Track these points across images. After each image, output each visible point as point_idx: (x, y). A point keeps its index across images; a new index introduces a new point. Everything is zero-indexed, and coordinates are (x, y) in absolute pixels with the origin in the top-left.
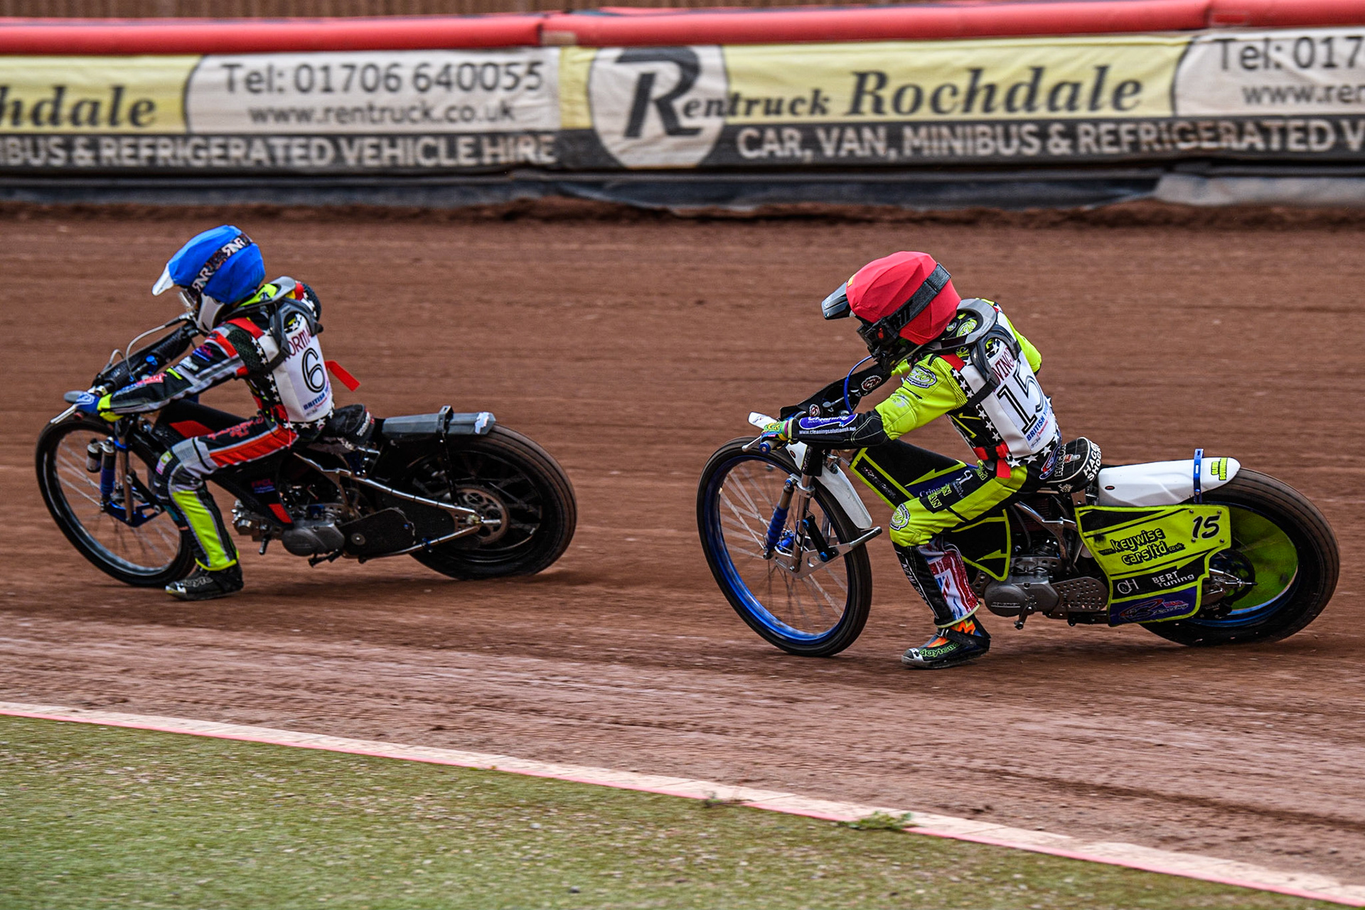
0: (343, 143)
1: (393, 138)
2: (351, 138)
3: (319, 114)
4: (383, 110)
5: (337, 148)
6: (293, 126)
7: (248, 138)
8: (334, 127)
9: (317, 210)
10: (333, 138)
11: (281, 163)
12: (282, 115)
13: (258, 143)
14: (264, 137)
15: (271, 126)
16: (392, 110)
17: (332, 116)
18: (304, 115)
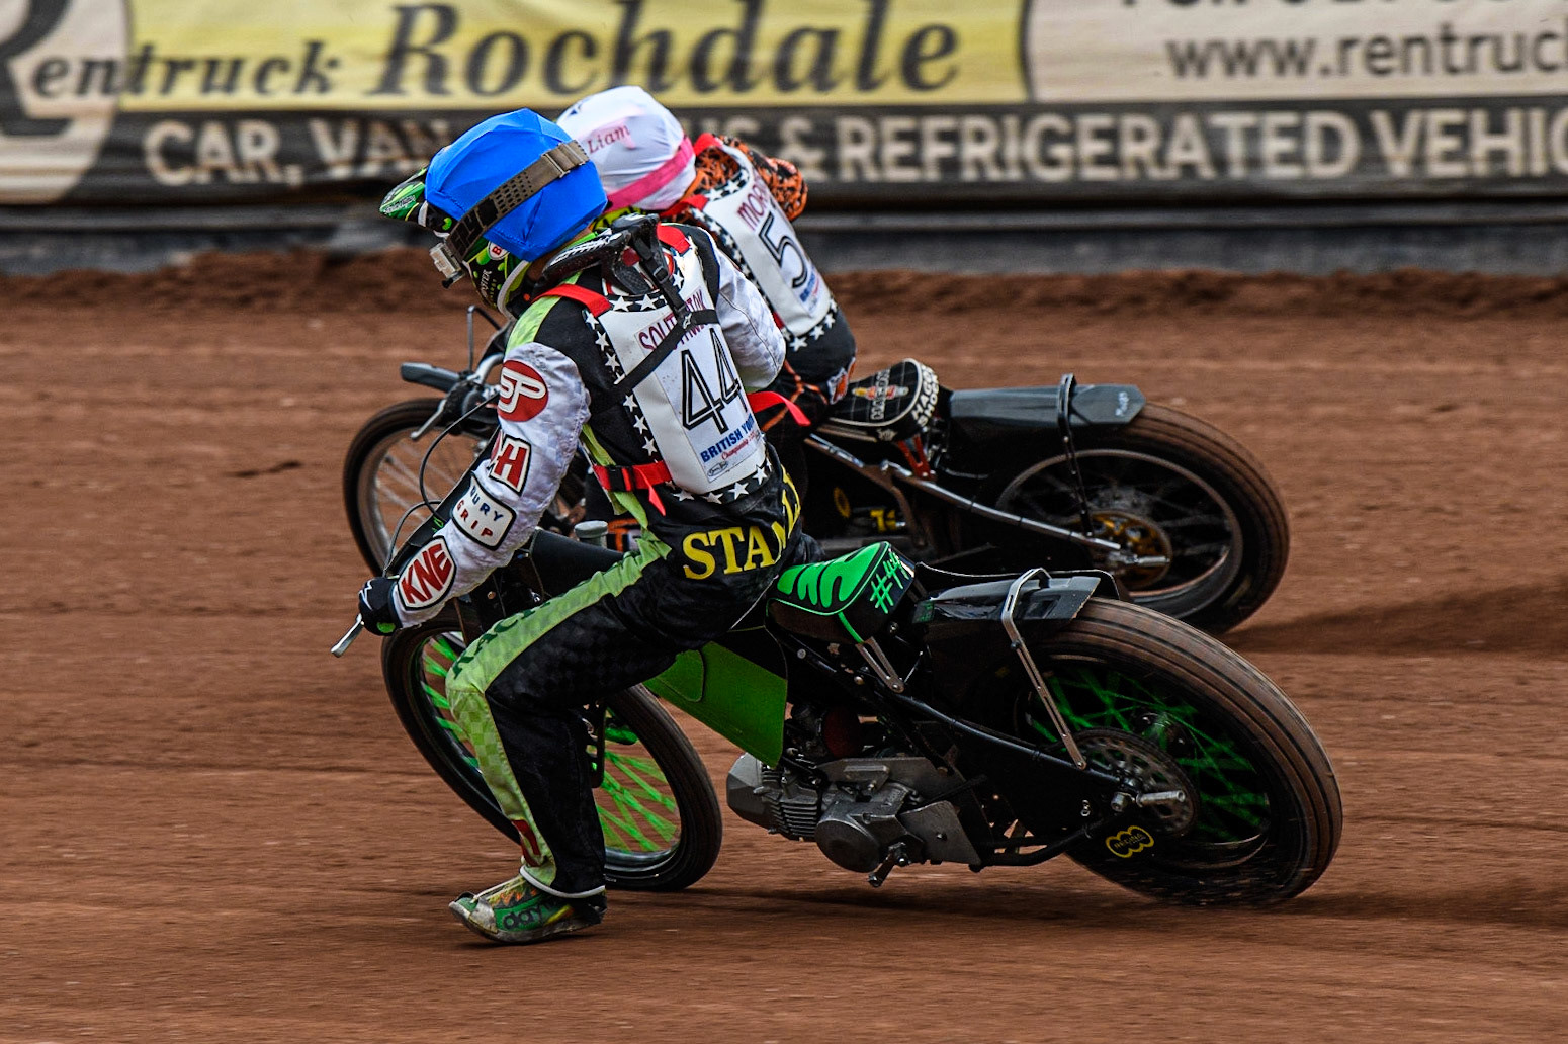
0: (1381, 121)
1: (1497, 109)
2: (1399, 109)
3: (1326, 55)
4: (1476, 41)
5: (1367, 134)
6: (1267, 84)
7: (1165, 113)
8: (1359, 84)
9: (1318, 284)
10: (1358, 110)
11: (1237, 172)
12: (1241, 59)
13: (1186, 125)
14: (1201, 109)
15: (1215, 85)
16: (1497, 42)
17: (1356, 55)
18: (1293, 57)
